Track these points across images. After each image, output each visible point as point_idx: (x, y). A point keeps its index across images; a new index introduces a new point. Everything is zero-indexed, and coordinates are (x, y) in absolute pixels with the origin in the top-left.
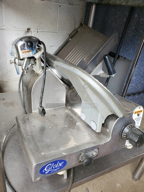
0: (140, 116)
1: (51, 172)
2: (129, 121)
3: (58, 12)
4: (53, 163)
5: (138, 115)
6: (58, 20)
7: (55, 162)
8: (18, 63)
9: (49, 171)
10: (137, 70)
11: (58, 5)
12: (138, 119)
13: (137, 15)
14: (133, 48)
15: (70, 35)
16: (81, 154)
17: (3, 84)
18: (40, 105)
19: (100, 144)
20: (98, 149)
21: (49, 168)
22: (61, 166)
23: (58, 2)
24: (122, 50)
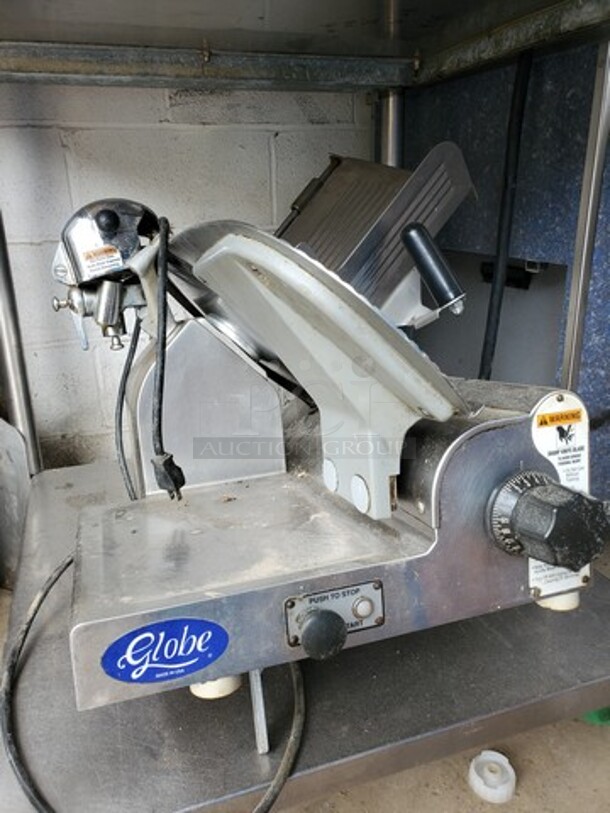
0: (573, 438)
1: (158, 676)
2: (521, 462)
3: (270, 155)
4: (161, 631)
5: (563, 433)
6: (274, 184)
7: (172, 628)
8: (79, 304)
9: (149, 669)
10: (599, 301)
11: (268, 131)
12: (569, 454)
13: (550, 82)
14: (563, 211)
15: (295, 203)
16: (293, 605)
17: (84, 446)
18: (155, 445)
19: (388, 563)
20: (381, 586)
21: (146, 651)
22: (200, 648)
23: (265, 120)
24: (523, 235)
